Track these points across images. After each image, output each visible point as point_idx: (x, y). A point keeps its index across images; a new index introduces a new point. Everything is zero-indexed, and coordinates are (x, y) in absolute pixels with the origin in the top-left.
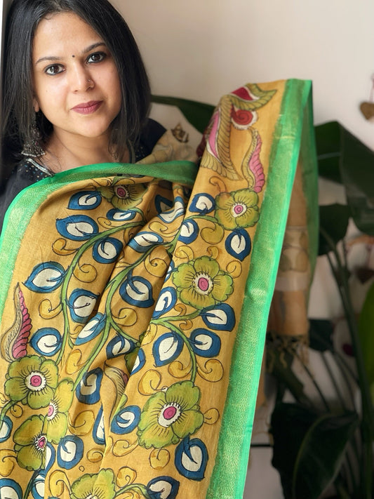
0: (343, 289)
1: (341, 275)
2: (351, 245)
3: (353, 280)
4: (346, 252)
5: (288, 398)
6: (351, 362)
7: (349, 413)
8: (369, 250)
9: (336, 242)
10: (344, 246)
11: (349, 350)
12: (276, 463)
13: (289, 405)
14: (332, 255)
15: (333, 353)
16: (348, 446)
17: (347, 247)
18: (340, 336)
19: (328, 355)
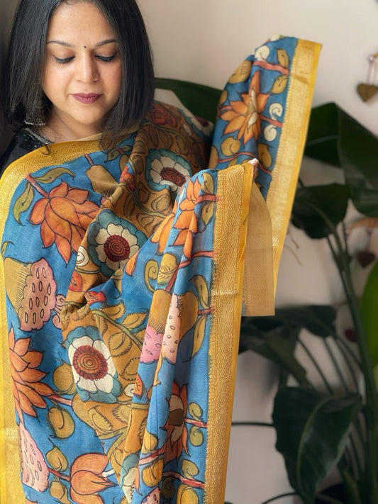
0: (344, 273)
1: (342, 259)
2: (351, 228)
3: (354, 264)
4: (346, 236)
5: (292, 382)
6: (354, 347)
7: (353, 395)
8: (369, 233)
9: (336, 224)
10: (344, 230)
11: (352, 335)
12: (280, 447)
13: (292, 389)
14: (332, 237)
15: (336, 338)
16: (351, 428)
17: (348, 232)
18: (343, 321)
19: (330, 340)
